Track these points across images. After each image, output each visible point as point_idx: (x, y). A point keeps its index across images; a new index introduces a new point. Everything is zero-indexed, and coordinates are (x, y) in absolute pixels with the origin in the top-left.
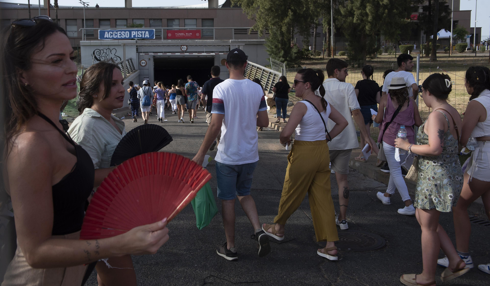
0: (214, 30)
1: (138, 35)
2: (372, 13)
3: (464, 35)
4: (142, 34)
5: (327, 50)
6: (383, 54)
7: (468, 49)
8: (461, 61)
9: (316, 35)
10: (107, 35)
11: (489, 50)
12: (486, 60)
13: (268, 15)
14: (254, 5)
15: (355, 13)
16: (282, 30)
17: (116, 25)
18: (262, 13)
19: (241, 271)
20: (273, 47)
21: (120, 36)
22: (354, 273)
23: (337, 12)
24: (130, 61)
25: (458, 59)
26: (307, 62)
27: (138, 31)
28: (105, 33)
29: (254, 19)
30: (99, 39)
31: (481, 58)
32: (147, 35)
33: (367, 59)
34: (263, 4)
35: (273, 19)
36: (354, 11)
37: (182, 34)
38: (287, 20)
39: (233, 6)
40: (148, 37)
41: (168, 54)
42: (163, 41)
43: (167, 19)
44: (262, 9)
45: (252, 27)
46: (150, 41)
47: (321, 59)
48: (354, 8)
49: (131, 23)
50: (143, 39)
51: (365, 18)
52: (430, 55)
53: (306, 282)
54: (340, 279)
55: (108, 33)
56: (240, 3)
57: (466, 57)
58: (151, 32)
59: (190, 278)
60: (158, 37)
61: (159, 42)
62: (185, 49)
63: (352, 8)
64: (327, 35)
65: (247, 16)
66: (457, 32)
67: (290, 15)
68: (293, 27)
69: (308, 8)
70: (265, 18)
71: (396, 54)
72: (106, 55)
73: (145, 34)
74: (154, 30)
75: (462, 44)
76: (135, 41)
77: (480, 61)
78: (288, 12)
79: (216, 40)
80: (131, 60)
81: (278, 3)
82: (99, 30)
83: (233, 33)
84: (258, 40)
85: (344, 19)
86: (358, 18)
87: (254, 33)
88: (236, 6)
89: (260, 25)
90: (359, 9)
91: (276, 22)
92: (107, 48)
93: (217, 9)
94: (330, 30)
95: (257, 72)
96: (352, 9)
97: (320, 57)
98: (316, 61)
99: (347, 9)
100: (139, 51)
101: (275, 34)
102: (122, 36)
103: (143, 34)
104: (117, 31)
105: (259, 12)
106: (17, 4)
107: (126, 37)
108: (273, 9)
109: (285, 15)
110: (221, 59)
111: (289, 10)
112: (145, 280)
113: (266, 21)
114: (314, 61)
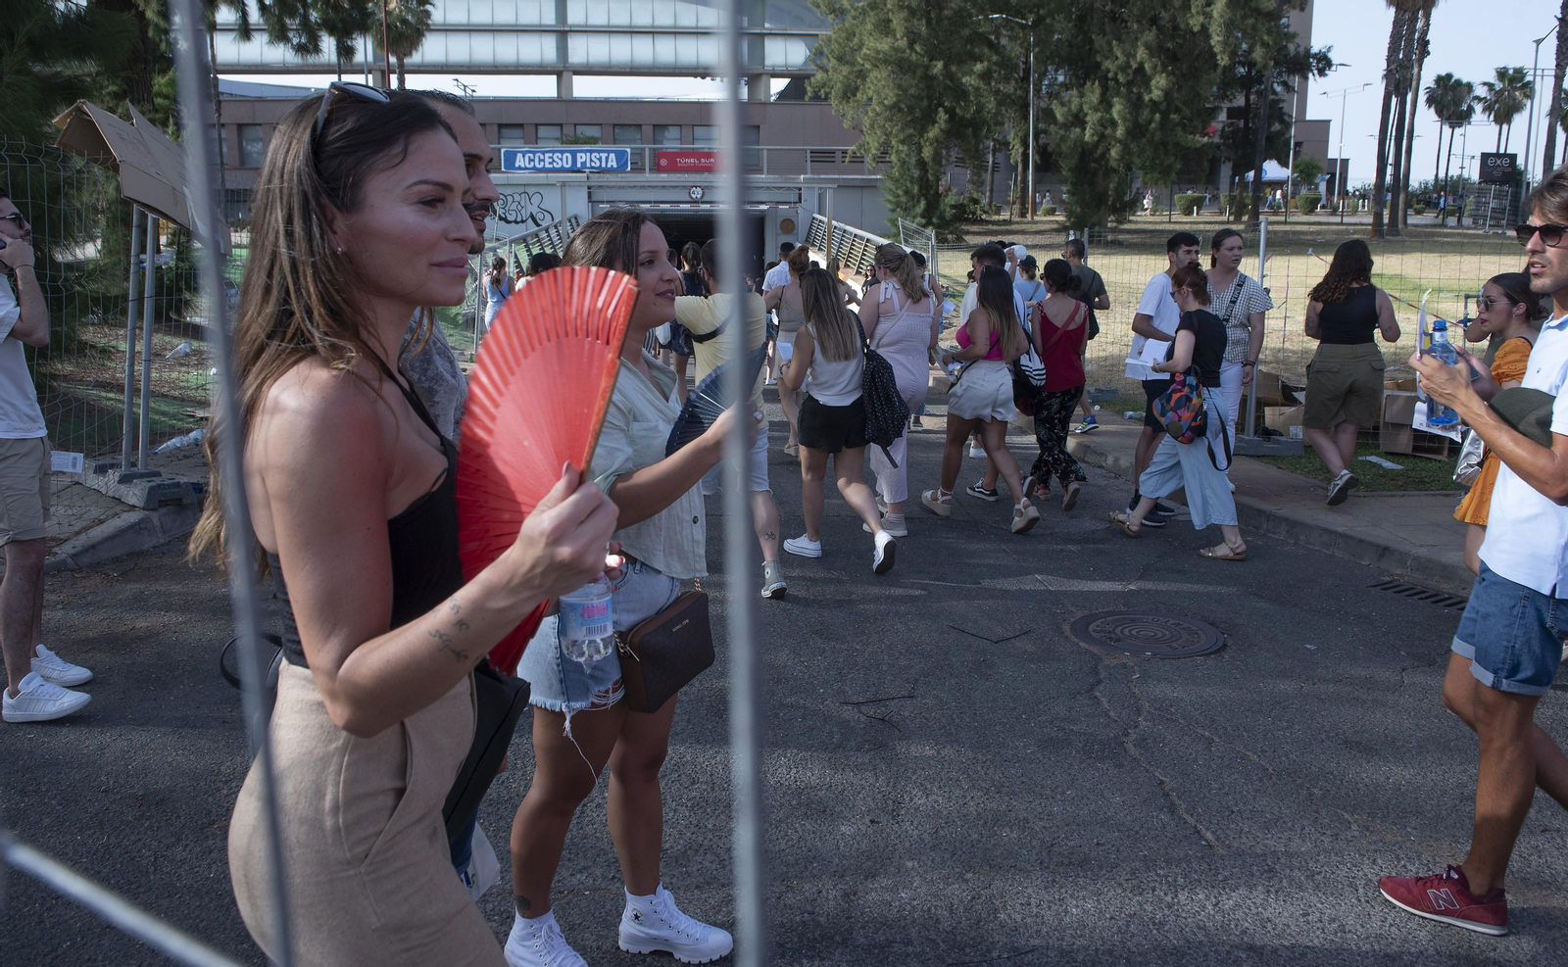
0: (765, 152)
1: (591, 161)
2: (1124, 119)
3: (1315, 176)
4: (600, 159)
5: (1018, 201)
6: (1138, 213)
7: (1323, 207)
8: (1312, 233)
9: (993, 167)
10: (520, 161)
11: (1366, 209)
12: (1363, 232)
13: (891, 121)
14: (858, 95)
15: (1088, 118)
16: (923, 155)
17: (537, 138)
18: (878, 114)
19: (925, 704)
20: (900, 192)
21: (550, 163)
22: (1171, 706)
23: (1047, 115)
24: (573, 220)
25: (1304, 228)
26: (975, 228)
27: (591, 152)
28: (516, 155)
29: (857, 127)
30: (503, 169)
31: (1352, 227)
32: (613, 163)
33: (1109, 225)
34: (878, 94)
35: (902, 129)
36: (1086, 115)
37: (692, 160)
38: (933, 132)
39: (811, 99)
40: (615, 166)
41: (663, 206)
42: (648, 177)
43: (654, 125)
44: (877, 105)
45: (853, 148)
46: (620, 175)
47: (1005, 223)
48: (1085, 108)
49: (572, 134)
50: (601, 171)
51: (1108, 131)
52: (1245, 218)
53: (1072, 727)
54: (1145, 720)
55: (524, 156)
56: (827, 90)
57: (1319, 223)
58: (620, 155)
59: (815, 718)
60: (638, 169)
61: (638, 178)
62: (699, 196)
63: (1082, 107)
64: (1020, 169)
65: (843, 121)
66: (1301, 168)
67: (942, 121)
68: (948, 148)
69: (980, 108)
70: (884, 126)
71: (1170, 215)
72: (520, 208)
73: (607, 158)
74: (629, 150)
75: (1311, 195)
76: (585, 175)
77: (1352, 234)
78: (936, 112)
79: (769, 176)
80: (576, 218)
81: (913, 92)
82: (503, 151)
83: (809, 159)
84: (864, 177)
85: (1062, 132)
86: (1094, 129)
87: (858, 160)
88: (816, 97)
89: (873, 142)
90: (1096, 110)
91: (910, 136)
92: (521, 190)
93: (767, 104)
94: (1025, 156)
95: (866, 250)
96: (1081, 109)
97: (1001, 218)
98: (995, 228)
99: (1070, 110)
100: (594, 199)
101: (903, 163)
102: (555, 164)
103: (604, 160)
104: (544, 153)
105: (870, 112)
106: (309, 89)
107: (565, 166)
108: (903, 106)
109: (929, 119)
110: (780, 220)
111: (940, 109)
112: (717, 723)
113: (886, 134)
114: (990, 227)
